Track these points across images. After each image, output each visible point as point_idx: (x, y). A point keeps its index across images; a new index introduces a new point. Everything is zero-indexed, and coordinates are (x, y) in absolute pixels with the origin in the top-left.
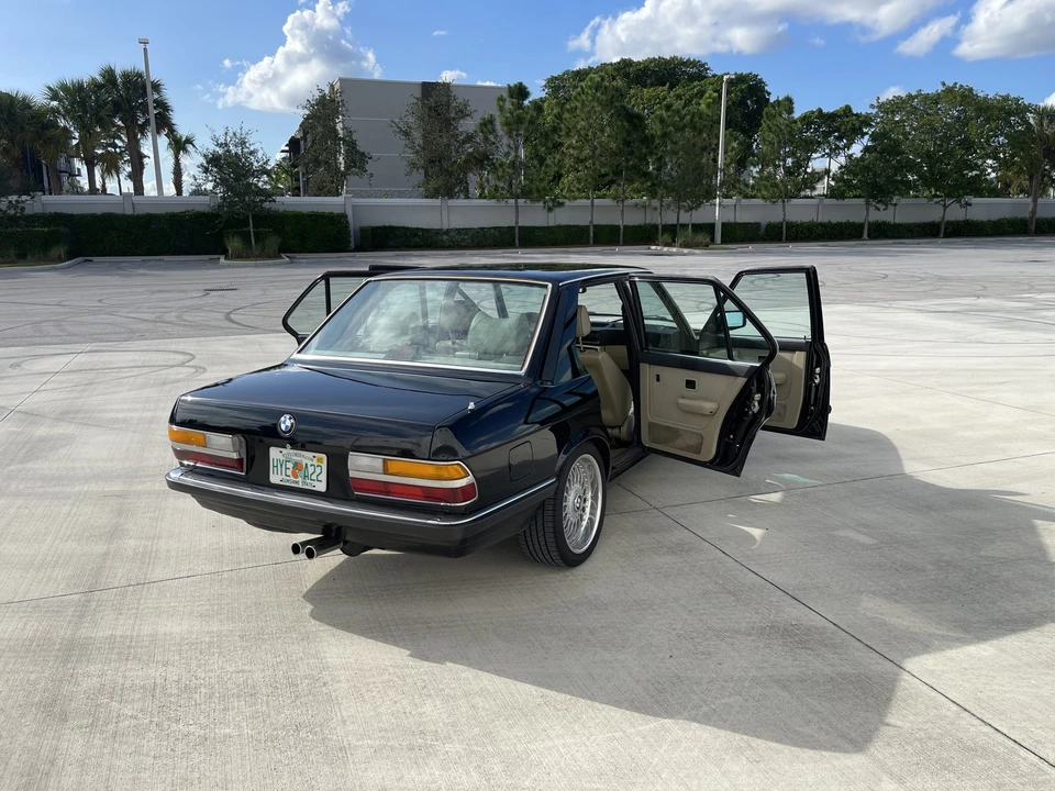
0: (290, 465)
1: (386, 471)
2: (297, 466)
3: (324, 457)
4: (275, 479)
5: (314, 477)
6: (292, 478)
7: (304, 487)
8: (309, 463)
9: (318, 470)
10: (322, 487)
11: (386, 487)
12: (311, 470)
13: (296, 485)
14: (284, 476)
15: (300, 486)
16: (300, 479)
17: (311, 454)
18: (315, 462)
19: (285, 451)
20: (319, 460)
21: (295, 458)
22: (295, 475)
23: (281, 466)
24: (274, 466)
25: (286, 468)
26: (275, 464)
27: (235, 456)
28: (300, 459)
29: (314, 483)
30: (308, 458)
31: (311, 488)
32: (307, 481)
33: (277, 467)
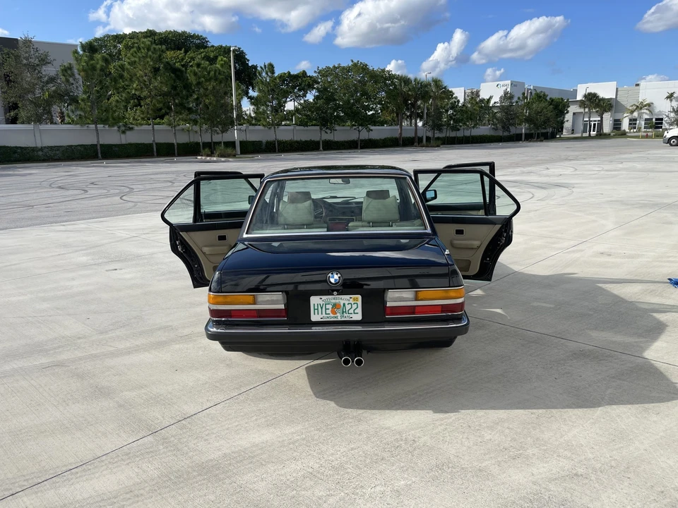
0: (329, 307)
1: (416, 299)
2: (335, 306)
3: (359, 297)
4: (314, 318)
5: (351, 311)
6: (332, 315)
7: (343, 319)
8: (347, 302)
9: (355, 306)
10: (358, 317)
11: (412, 309)
12: (348, 307)
13: (336, 320)
14: (324, 315)
15: (339, 319)
16: (338, 315)
17: (348, 297)
18: (351, 301)
19: (324, 297)
20: (354, 299)
21: (334, 301)
22: (334, 312)
23: (322, 308)
24: (315, 309)
25: (326, 309)
26: (316, 308)
27: (282, 307)
28: (337, 301)
29: (351, 316)
30: (345, 300)
31: (348, 319)
32: (345, 315)
33: (318, 309)
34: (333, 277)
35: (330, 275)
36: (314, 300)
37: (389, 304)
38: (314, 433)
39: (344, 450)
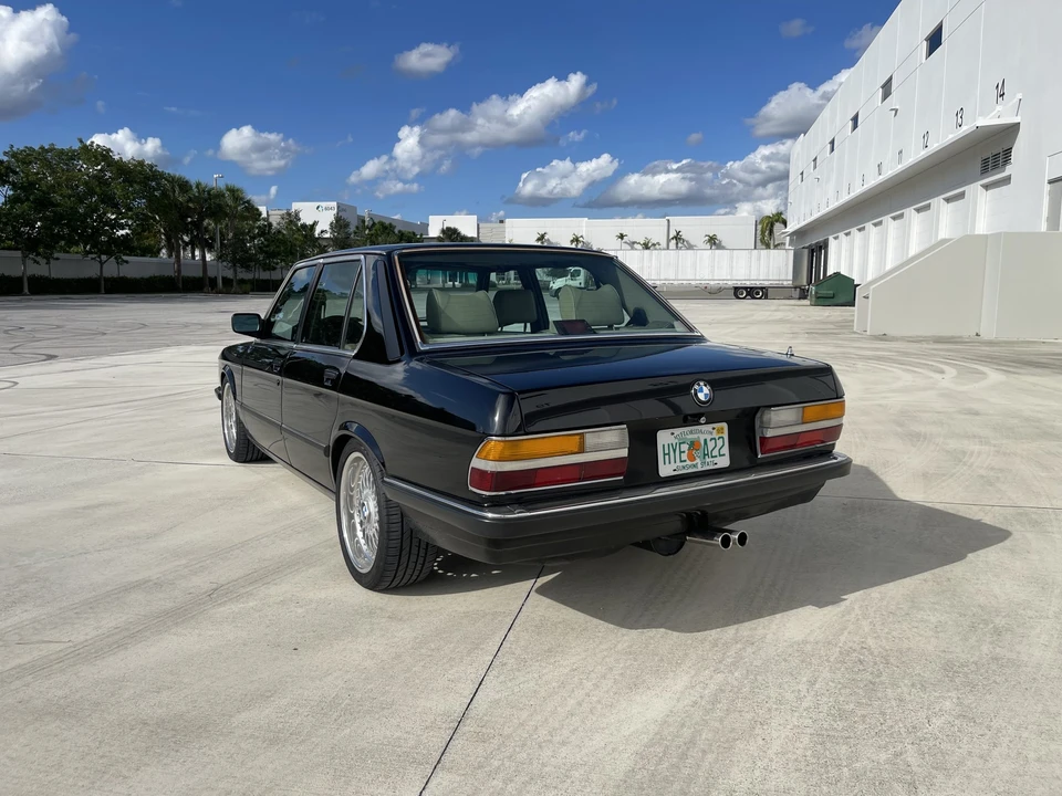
0: (685, 447)
1: (803, 421)
2: (693, 445)
3: (725, 425)
4: (665, 470)
5: (715, 453)
6: (688, 463)
7: (705, 468)
8: (708, 437)
9: (720, 443)
10: (724, 462)
12: (711, 445)
13: (695, 470)
14: (678, 463)
15: (700, 469)
16: (698, 461)
17: (708, 427)
18: (715, 434)
19: (677, 431)
20: (718, 431)
21: (690, 437)
22: (692, 458)
23: (674, 451)
24: (665, 454)
25: (681, 452)
26: (667, 452)
27: (624, 453)
28: (695, 436)
29: (716, 460)
30: (705, 433)
31: (712, 467)
32: (708, 460)
33: (669, 454)
34: (701, 391)
35: (696, 387)
36: (664, 438)
37: (770, 433)
38: (720, 677)
39: (803, 687)
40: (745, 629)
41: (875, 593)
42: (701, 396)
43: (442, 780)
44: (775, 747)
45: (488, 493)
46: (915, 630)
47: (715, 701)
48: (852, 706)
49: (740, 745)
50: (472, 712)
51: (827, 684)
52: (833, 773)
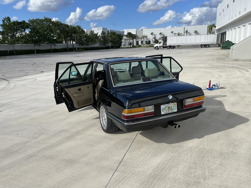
0: (167, 108)
1: (194, 101)
2: (169, 108)
3: (176, 103)
4: (163, 113)
6: (168, 111)
8: (172, 106)
9: (175, 107)
10: (176, 110)
12: (173, 107)
13: (169, 113)
14: (165, 111)
15: (170, 112)
16: (170, 111)
18: (174, 105)
19: (165, 105)
20: (175, 104)
21: (168, 106)
22: (168, 110)
23: (165, 109)
24: (162, 110)
27: (153, 111)
28: (169, 106)
29: (174, 110)
30: (171, 105)
31: (173, 112)
32: (172, 110)
34: (170, 97)
35: (169, 96)
36: (162, 107)
37: (186, 104)
38: (172, 154)
39: (189, 157)
40: (180, 144)
41: (210, 136)
42: (170, 98)
43: (116, 173)
44: (180, 169)
45: (126, 120)
46: (217, 145)
47: (170, 159)
48: (198, 162)
49: (173, 169)
50: (123, 160)
51: (194, 156)
52: (190, 175)
